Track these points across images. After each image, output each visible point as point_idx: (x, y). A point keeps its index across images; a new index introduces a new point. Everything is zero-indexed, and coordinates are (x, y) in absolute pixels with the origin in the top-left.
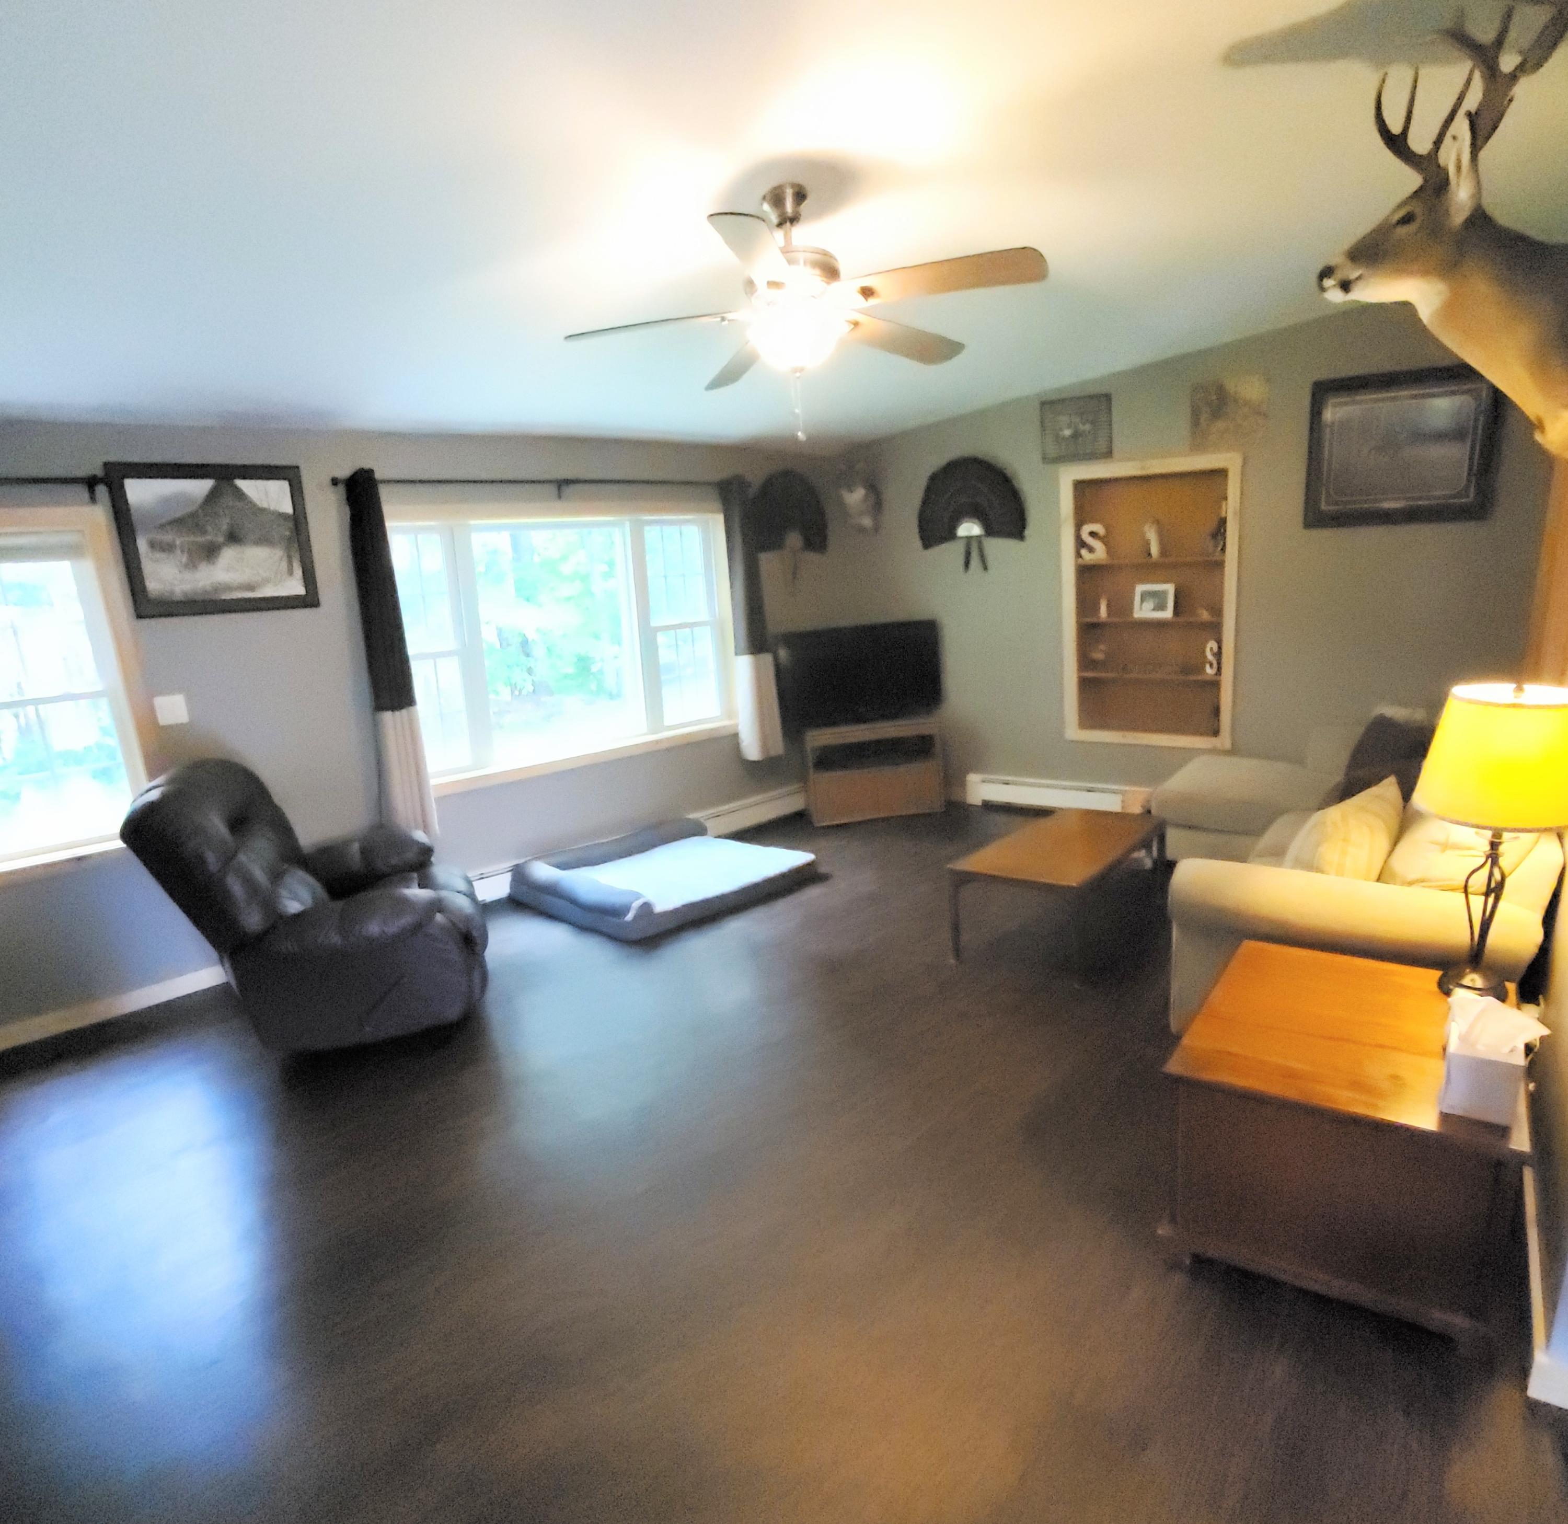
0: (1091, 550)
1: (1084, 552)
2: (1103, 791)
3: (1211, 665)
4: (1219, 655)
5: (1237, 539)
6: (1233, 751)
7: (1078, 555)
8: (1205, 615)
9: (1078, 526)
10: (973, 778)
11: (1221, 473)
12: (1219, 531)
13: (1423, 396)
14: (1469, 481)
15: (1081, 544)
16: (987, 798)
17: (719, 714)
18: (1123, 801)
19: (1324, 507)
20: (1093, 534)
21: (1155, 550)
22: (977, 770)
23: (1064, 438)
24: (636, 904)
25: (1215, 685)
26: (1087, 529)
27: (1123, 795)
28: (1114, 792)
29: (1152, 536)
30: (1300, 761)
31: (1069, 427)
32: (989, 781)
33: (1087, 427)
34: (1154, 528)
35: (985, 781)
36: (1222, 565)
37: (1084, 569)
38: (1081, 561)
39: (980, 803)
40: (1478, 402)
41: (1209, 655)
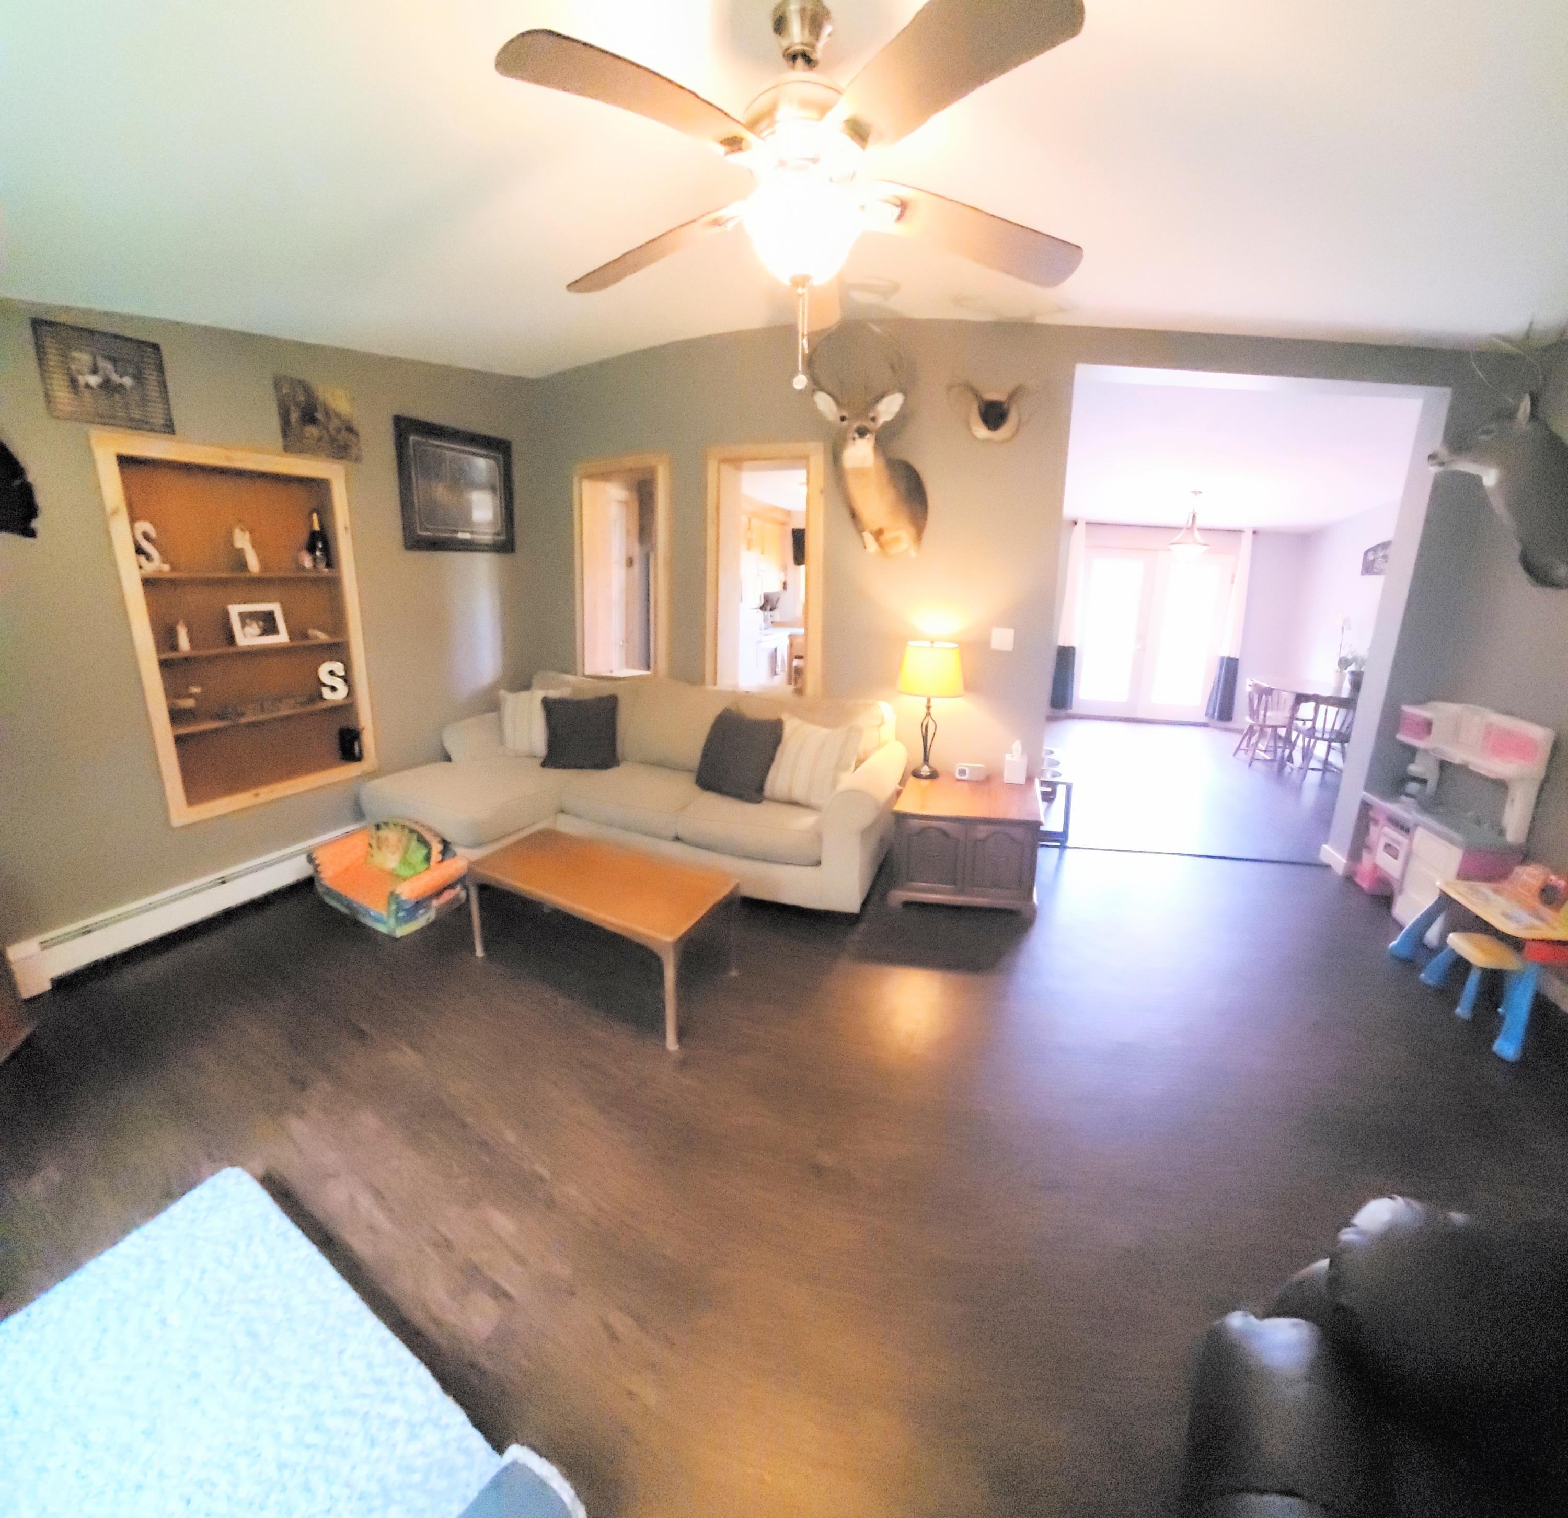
0: (148, 558)
1: (144, 562)
3: (335, 690)
4: (347, 679)
7: (139, 564)
8: (322, 637)
9: (131, 525)
10: (18, 951)
11: (323, 485)
13: (471, 453)
14: (502, 523)
15: (137, 548)
16: (59, 971)
19: (415, 533)
20: (146, 537)
21: (253, 562)
22: (24, 934)
23: (87, 386)
25: (346, 709)
26: (140, 530)
29: (243, 544)
31: (92, 371)
33: (127, 381)
34: (247, 535)
35: (45, 945)
36: (333, 585)
37: (149, 583)
38: (143, 571)
39: (47, 986)
40: (498, 463)
41: (325, 678)
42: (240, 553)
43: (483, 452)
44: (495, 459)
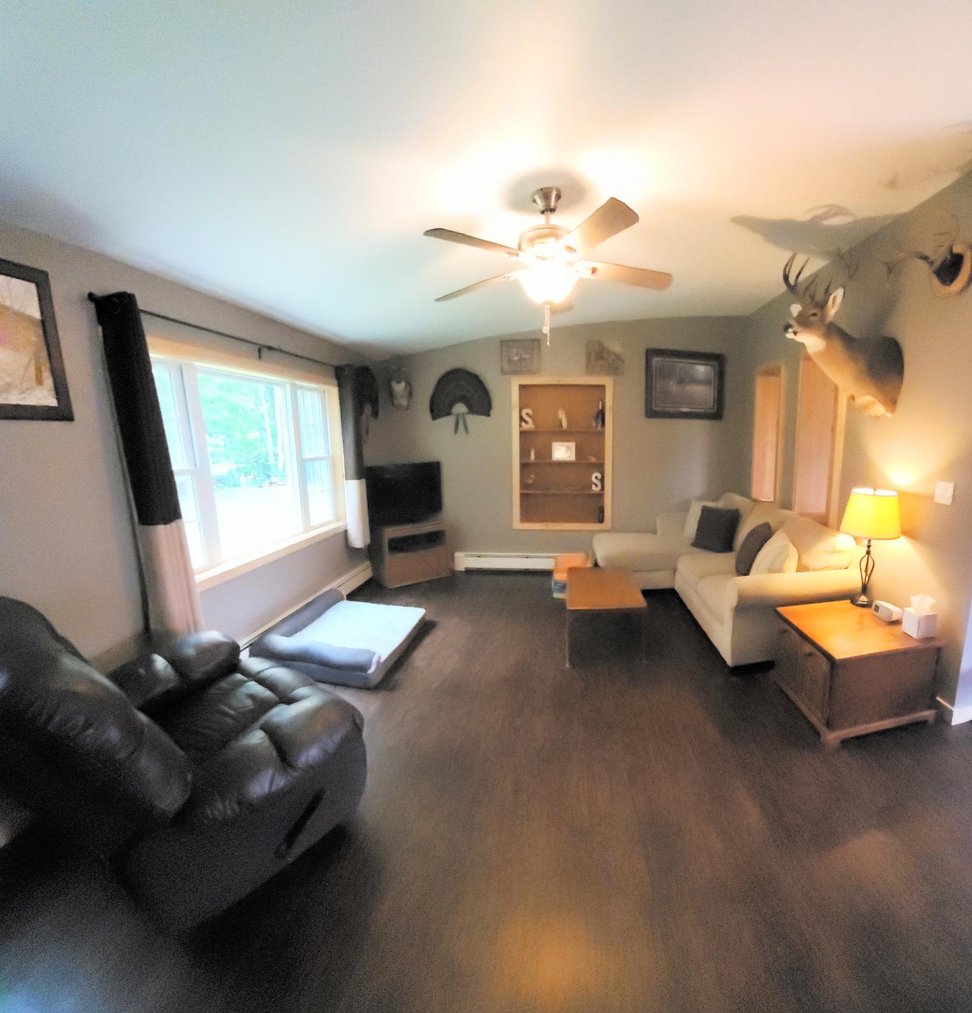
0: (526, 422)
1: (523, 424)
2: (535, 557)
3: (596, 486)
4: (602, 480)
5: (611, 419)
6: (612, 530)
7: (520, 426)
8: (593, 460)
9: (520, 411)
10: (459, 555)
11: (602, 387)
12: (601, 416)
13: (695, 364)
14: (714, 403)
15: (521, 419)
16: (468, 566)
17: (333, 518)
18: (556, 562)
19: (654, 408)
20: (527, 414)
21: (565, 424)
22: (461, 550)
23: (514, 361)
24: (375, 660)
25: (600, 496)
26: (525, 411)
27: (556, 559)
28: (550, 557)
29: (562, 416)
30: (654, 532)
31: (517, 355)
32: (472, 556)
33: (528, 356)
34: (564, 413)
35: (467, 556)
36: (602, 434)
37: (523, 433)
38: (521, 429)
39: (463, 569)
40: (714, 369)
41: (594, 480)
42: (561, 421)
43: (703, 362)
44: (712, 366)
